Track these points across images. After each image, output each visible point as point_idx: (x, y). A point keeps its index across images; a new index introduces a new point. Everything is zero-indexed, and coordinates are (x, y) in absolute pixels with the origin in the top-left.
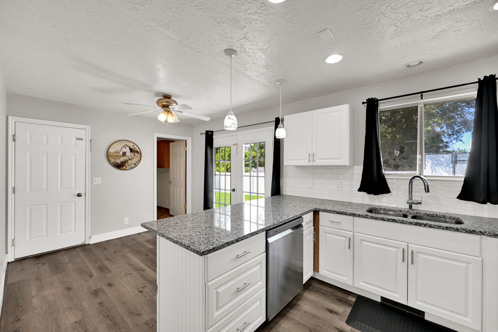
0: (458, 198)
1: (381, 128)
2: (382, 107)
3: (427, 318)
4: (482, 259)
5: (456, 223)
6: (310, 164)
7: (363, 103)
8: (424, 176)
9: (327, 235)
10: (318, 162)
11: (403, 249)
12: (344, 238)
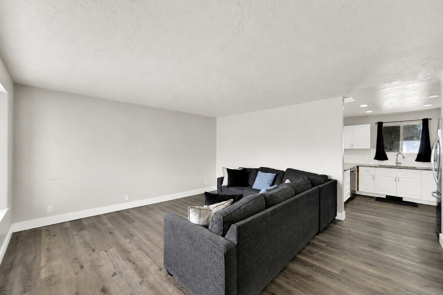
0: (416, 161)
1: (384, 134)
2: (384, 125)
3: (404, 200)
4: (422, 178)
5: (414, 168)
6: (351, 148)
7: (376, 123)
8: (404, 153)
9: (363, 175)
10: (355, 147)
11: (395, 177)
12: (371, 176)
